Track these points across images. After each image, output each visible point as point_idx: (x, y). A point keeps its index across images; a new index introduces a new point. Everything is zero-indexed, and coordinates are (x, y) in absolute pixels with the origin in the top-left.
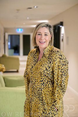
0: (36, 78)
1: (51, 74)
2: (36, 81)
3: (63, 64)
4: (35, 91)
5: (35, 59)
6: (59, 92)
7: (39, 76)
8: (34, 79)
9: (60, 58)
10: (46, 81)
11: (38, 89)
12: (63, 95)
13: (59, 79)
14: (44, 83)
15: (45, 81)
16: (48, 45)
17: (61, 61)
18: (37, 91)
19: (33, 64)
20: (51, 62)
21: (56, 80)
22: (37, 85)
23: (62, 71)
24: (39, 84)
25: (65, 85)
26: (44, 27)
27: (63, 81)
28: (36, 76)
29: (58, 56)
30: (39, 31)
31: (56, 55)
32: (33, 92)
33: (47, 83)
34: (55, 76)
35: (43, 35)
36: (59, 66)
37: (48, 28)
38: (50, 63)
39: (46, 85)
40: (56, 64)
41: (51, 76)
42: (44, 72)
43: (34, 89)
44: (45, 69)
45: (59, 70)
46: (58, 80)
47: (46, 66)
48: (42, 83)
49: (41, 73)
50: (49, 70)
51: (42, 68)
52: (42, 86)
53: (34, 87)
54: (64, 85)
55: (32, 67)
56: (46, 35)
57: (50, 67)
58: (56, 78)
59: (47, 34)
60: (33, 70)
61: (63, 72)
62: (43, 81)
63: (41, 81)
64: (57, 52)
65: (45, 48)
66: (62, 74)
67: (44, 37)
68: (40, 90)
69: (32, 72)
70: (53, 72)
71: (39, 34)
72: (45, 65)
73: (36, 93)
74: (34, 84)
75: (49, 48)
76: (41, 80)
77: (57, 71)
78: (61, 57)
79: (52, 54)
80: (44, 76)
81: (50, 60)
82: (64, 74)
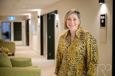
0: (72, 57)
1: (85, 53)
2: (71, 59)
3: (93, 43)
4: (70, 67)
5: (68, 41)
6: (92, 66)
7: (75, 54)
8: (69, 58)
9: (90, 38)
10: (81, 58)
11: (73, 65)
12: (96, 68)
13: (91, 55)
14: (78, 60)
15: (80, 58)
16: (78, 29)
17: (92, 40)
18: (72, 67)
19: (67, 45)
20: (84, 42)
22: (72, 62)
24: (74, 62)
25: (97, 60)
26: (73, 14)
27: (95, 56)
28: (71, 55)
29: (89, 36)
30: (69, 17)
31: (87, 36)
32: (68, 68)
33: (81, 60)
34: (88, 53)
35: (72, 20)
36: (90, 44)
37: (76, 14)
39: (80, 62)
40: (88, 43)
41: (85, 54)
42: (80, 52)
43: (69, 66)
44: (80, 49)
45: (91, 48)
47: (81, 46)
48: (77, 60)
49: (77, 52)
50: (83, 49)
51: (78, 48)
52: (77, 63)
53: (69, 65)
55: (67, 48)
56: (75, 20)
57: (84, 47)
59: (76, 19)
60: (68, 50)
61: (94, 49)
62: (78, 58)
63: (76, 59)
64: (87, 33)
65: (76, 31)
67: (73, 21)
68: (75, 66)
69: (67, 52)
70: (86, 51)
71: (69, 19)
72: (79, 45)
73: (71, 69)
74: (69, 62)
75: (79, 30)
76: (77, 58)
77: (89, 49)
79: (83, 35)
80: (79, 55)
81: (83, 41)
82: (95, 51)
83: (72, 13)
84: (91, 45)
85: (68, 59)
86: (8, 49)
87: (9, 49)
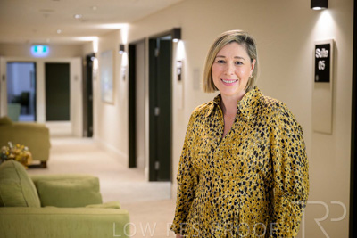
0: (227, 178)
1: (267, 166)
2: (223, 186)
3: (294, 136)
4: (221, 211)
5: (216, 129)
6: (289, 208)
7: (235, 170)
8: (219, 181)
9: (285, 121)
10: (254, 184)
11: (229, 205)
12: (301, 214)
13: (286, 175)
14: (246, 189)
15: (251, 183)
16: (247, 91)
17: (289, 128)
18: (226, 210)
19: (212, 143)
20: (265, 132)
21: (279, 178)
22: (226, 195)
23: (294, 153)
24: (233, 193)
25: (303, 189)
26: (234, 44)
27: (297, 178)
28: (225, 172)
29: (280, 116)
30: (221, 54)
31: (273, 113)
32: (216, 213)
33: (255, 188)
34: (275, 168)
35: (231, 62)
36: (283, 141)
37: (244, 44)
38: (262, 135)
39: (251, 193)
40: (277, 137)
41: (267, 170)
42: (251, 162)
43: (217, 206)
44: (252, 154)
45: (286, 152)
46: (285, 177)
47: (255, 146)
48: (242, 188)
49: (242, 164)
50: (262, 155)
51: (245, 151)
52: (242, 197)
53: (218, 202)
54: (300, 188)
55: (213, 149)
56: (238, 63)
57: (264, 148)
58: (279, 171)
59: (241, 60)
60: (216, 156)
61: (295, 157)
62: (244, 183)
63: (240, 184)
64: (275, 107)
65: (241, 98)
66: (294, 162)
67: (232, 68)
68: (235, 207)
69: (212, 163)
70: (271, 160)
71: (221, 61)
72: (249, 141)
73: (223, 215)
74: (218, 194)
75: (250, 97)
76: (241, 181)
77: (278, 155)
78: (286, 118)
79: (262, 112)
80: (249, 171)
81: (261, 128)
82: (297, 160)
83: (231, 42)
84: (287, 144)
85: (216, 184)
86: (26, 148)
87: (30, 150)
